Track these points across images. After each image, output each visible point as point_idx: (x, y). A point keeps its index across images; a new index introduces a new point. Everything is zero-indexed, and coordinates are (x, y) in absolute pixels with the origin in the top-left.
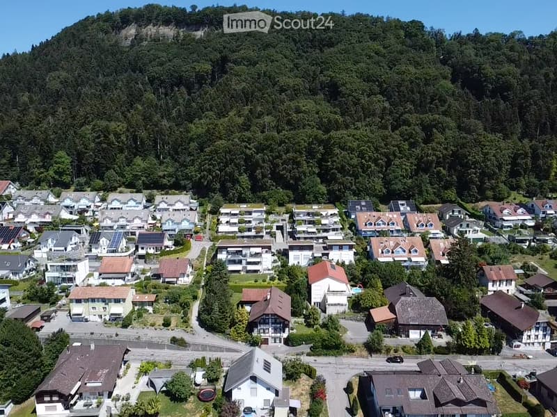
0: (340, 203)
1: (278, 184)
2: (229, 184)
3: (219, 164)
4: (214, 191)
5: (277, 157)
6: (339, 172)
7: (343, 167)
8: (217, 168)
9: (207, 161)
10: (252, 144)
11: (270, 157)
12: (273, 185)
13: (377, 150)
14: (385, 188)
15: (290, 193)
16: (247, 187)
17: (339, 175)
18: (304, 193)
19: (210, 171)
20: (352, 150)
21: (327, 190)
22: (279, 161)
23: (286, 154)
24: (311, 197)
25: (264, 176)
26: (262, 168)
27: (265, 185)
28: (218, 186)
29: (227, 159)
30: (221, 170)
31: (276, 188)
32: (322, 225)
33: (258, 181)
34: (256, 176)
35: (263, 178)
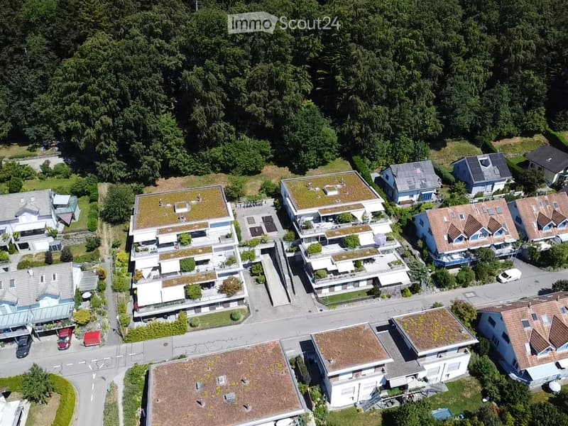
0: (362, 157)
1: (239, 129)
2: (137, 146)
3: (105, 100)
4: (104, 158)
5: (235, 74)
6: (363, 98)
7: (371, 87)
8: (103, 109)
9: (75, 94)
10: (173, 40)
11: (221, 76)
12: (230, 132)
13: (429, 42)
14: (442, 121)
15: (266, 145)
16: (178, 145)
17: (362, 104)
18: (297, 146)
19: (86, 119)
20: (384, 46)
21: (338, 135)
22: (240, 83)
23: (253, 64)
24: (312, 156)
25: (211, 120)
26: (204, 101)
27: (216, 135)
28: (113, 147)
29: (121, 88)
30: (111, 114)
31: (238, 136)
32: (361, 247)
33: (198, 131)
34: (195, 122)
35: (209, 124)
